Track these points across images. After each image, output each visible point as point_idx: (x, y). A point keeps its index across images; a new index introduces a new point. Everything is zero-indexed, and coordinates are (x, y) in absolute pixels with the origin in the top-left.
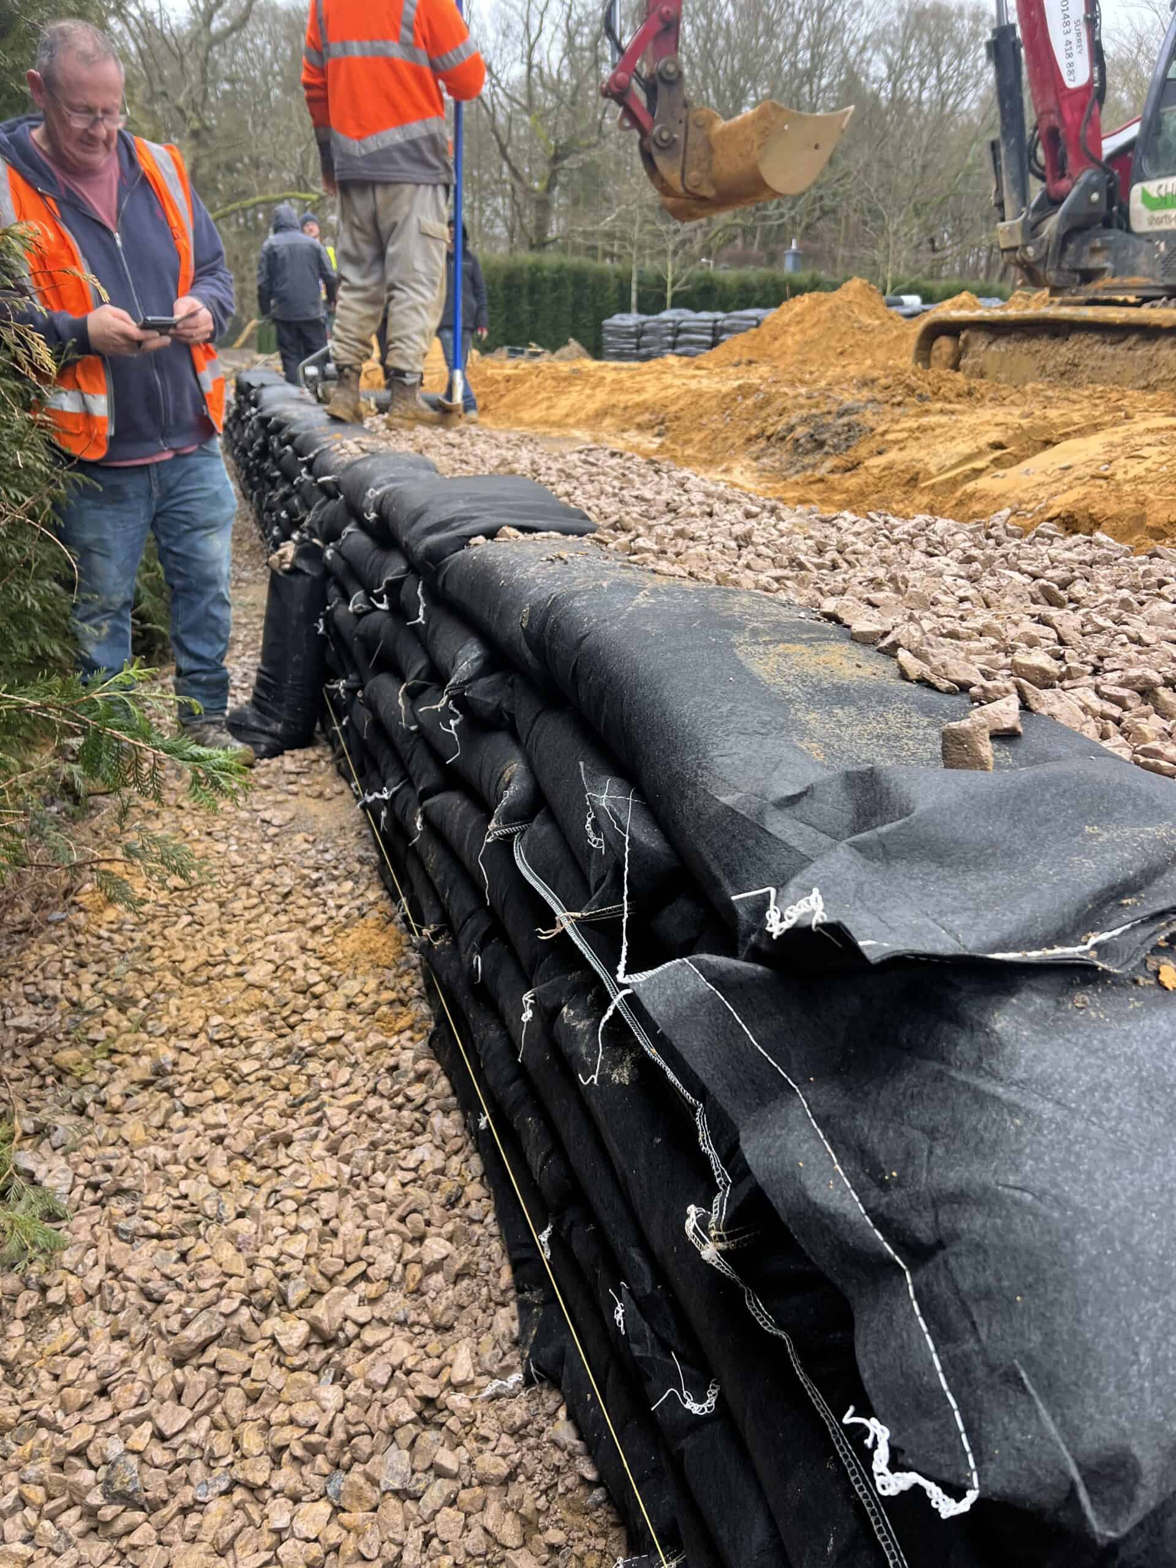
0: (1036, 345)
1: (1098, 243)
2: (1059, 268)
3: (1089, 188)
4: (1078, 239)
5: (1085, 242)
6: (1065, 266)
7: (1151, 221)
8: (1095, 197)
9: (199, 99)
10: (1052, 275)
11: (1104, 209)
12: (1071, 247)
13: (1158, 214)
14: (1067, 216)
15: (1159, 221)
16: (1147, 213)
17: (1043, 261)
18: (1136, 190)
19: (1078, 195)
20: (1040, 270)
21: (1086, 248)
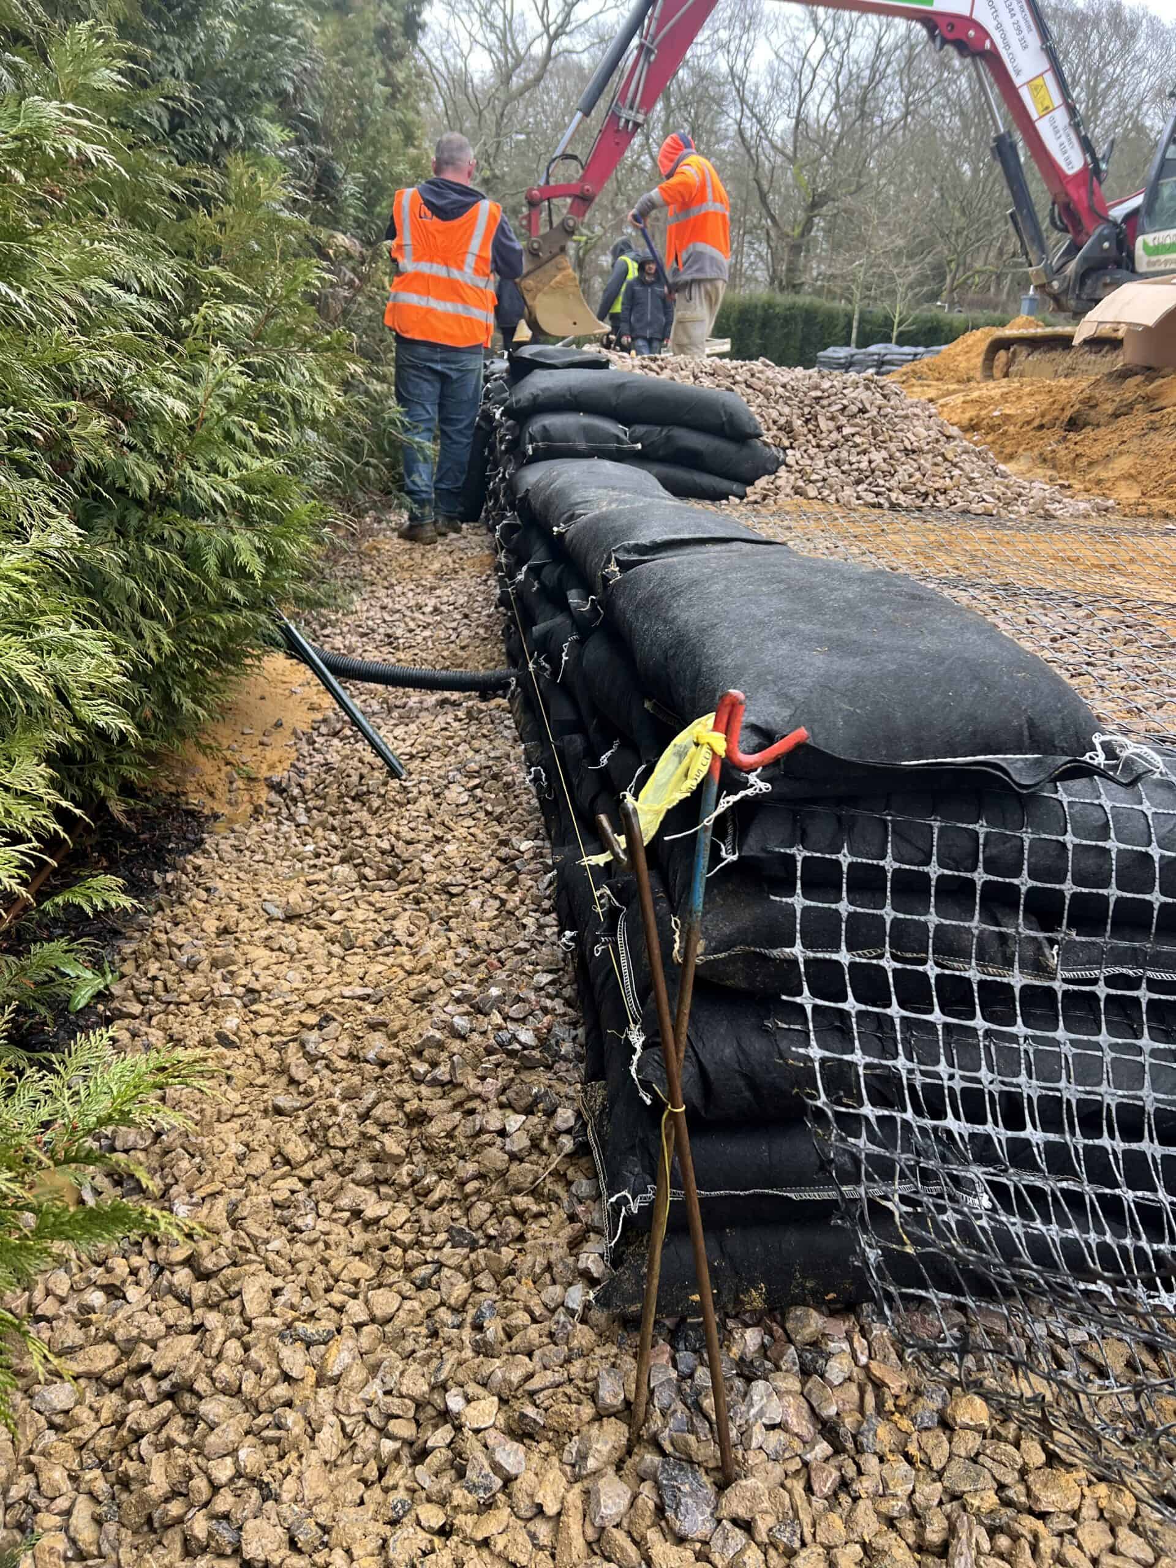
0: (1053, 355)
1: (1108, 280)
2: (1078, 297)
3: (1102, 238)
4: (1094, 276)
5: (1098, 279)
6: (1084, 297)
7: (1149, 264)
8: (1106, 245)
9: (491, 151)
10: (1072, 303)
11: (1114, 253)
12: (1089, 282)
13: (1154, 259)
14: (1085, 259)
15: (1154, 264)
16: (1146, 259)
17: (1065, 292)
18: (1139, 241)
19: (1093, 244)
20: (1063, 299)
21: (1100, 284)
